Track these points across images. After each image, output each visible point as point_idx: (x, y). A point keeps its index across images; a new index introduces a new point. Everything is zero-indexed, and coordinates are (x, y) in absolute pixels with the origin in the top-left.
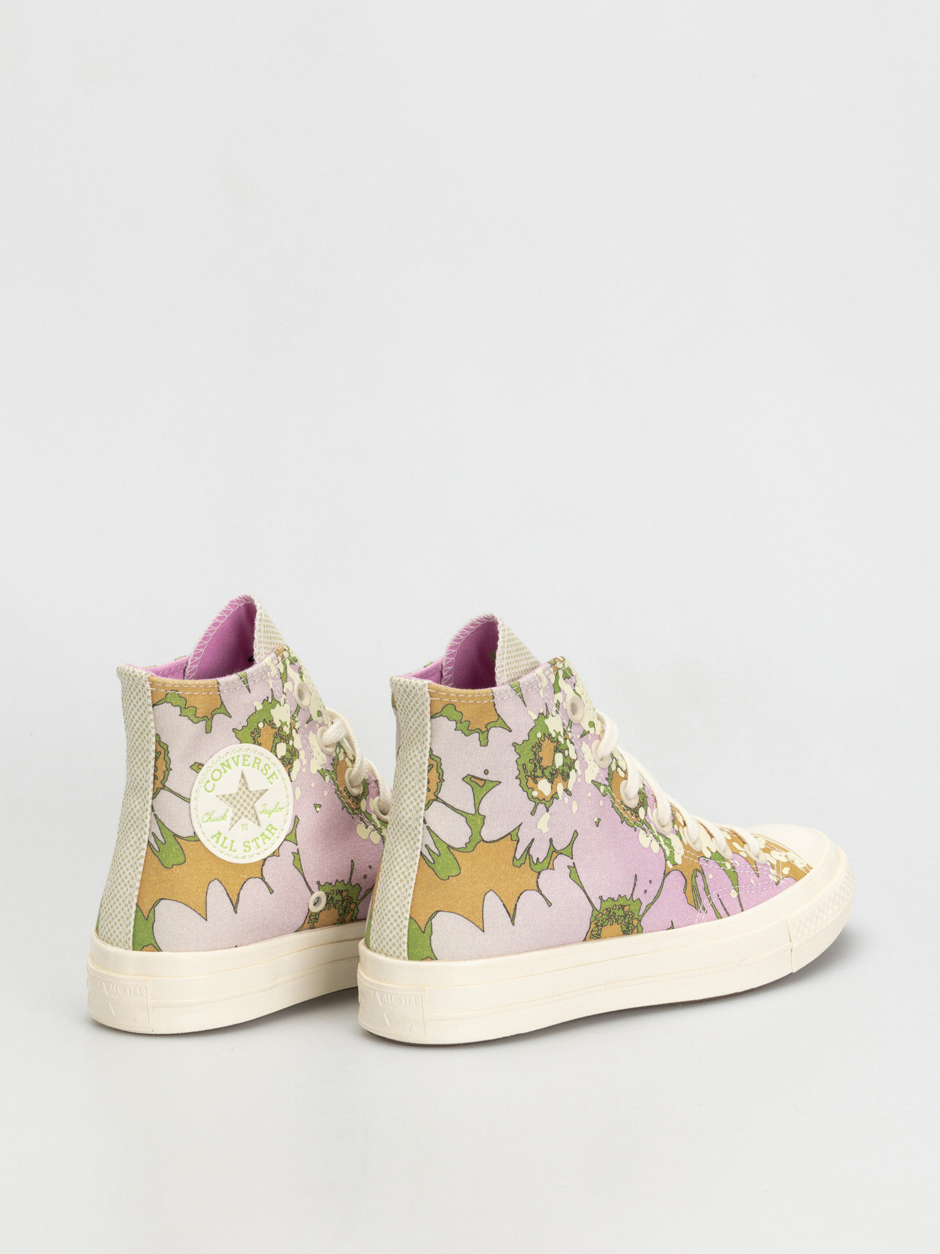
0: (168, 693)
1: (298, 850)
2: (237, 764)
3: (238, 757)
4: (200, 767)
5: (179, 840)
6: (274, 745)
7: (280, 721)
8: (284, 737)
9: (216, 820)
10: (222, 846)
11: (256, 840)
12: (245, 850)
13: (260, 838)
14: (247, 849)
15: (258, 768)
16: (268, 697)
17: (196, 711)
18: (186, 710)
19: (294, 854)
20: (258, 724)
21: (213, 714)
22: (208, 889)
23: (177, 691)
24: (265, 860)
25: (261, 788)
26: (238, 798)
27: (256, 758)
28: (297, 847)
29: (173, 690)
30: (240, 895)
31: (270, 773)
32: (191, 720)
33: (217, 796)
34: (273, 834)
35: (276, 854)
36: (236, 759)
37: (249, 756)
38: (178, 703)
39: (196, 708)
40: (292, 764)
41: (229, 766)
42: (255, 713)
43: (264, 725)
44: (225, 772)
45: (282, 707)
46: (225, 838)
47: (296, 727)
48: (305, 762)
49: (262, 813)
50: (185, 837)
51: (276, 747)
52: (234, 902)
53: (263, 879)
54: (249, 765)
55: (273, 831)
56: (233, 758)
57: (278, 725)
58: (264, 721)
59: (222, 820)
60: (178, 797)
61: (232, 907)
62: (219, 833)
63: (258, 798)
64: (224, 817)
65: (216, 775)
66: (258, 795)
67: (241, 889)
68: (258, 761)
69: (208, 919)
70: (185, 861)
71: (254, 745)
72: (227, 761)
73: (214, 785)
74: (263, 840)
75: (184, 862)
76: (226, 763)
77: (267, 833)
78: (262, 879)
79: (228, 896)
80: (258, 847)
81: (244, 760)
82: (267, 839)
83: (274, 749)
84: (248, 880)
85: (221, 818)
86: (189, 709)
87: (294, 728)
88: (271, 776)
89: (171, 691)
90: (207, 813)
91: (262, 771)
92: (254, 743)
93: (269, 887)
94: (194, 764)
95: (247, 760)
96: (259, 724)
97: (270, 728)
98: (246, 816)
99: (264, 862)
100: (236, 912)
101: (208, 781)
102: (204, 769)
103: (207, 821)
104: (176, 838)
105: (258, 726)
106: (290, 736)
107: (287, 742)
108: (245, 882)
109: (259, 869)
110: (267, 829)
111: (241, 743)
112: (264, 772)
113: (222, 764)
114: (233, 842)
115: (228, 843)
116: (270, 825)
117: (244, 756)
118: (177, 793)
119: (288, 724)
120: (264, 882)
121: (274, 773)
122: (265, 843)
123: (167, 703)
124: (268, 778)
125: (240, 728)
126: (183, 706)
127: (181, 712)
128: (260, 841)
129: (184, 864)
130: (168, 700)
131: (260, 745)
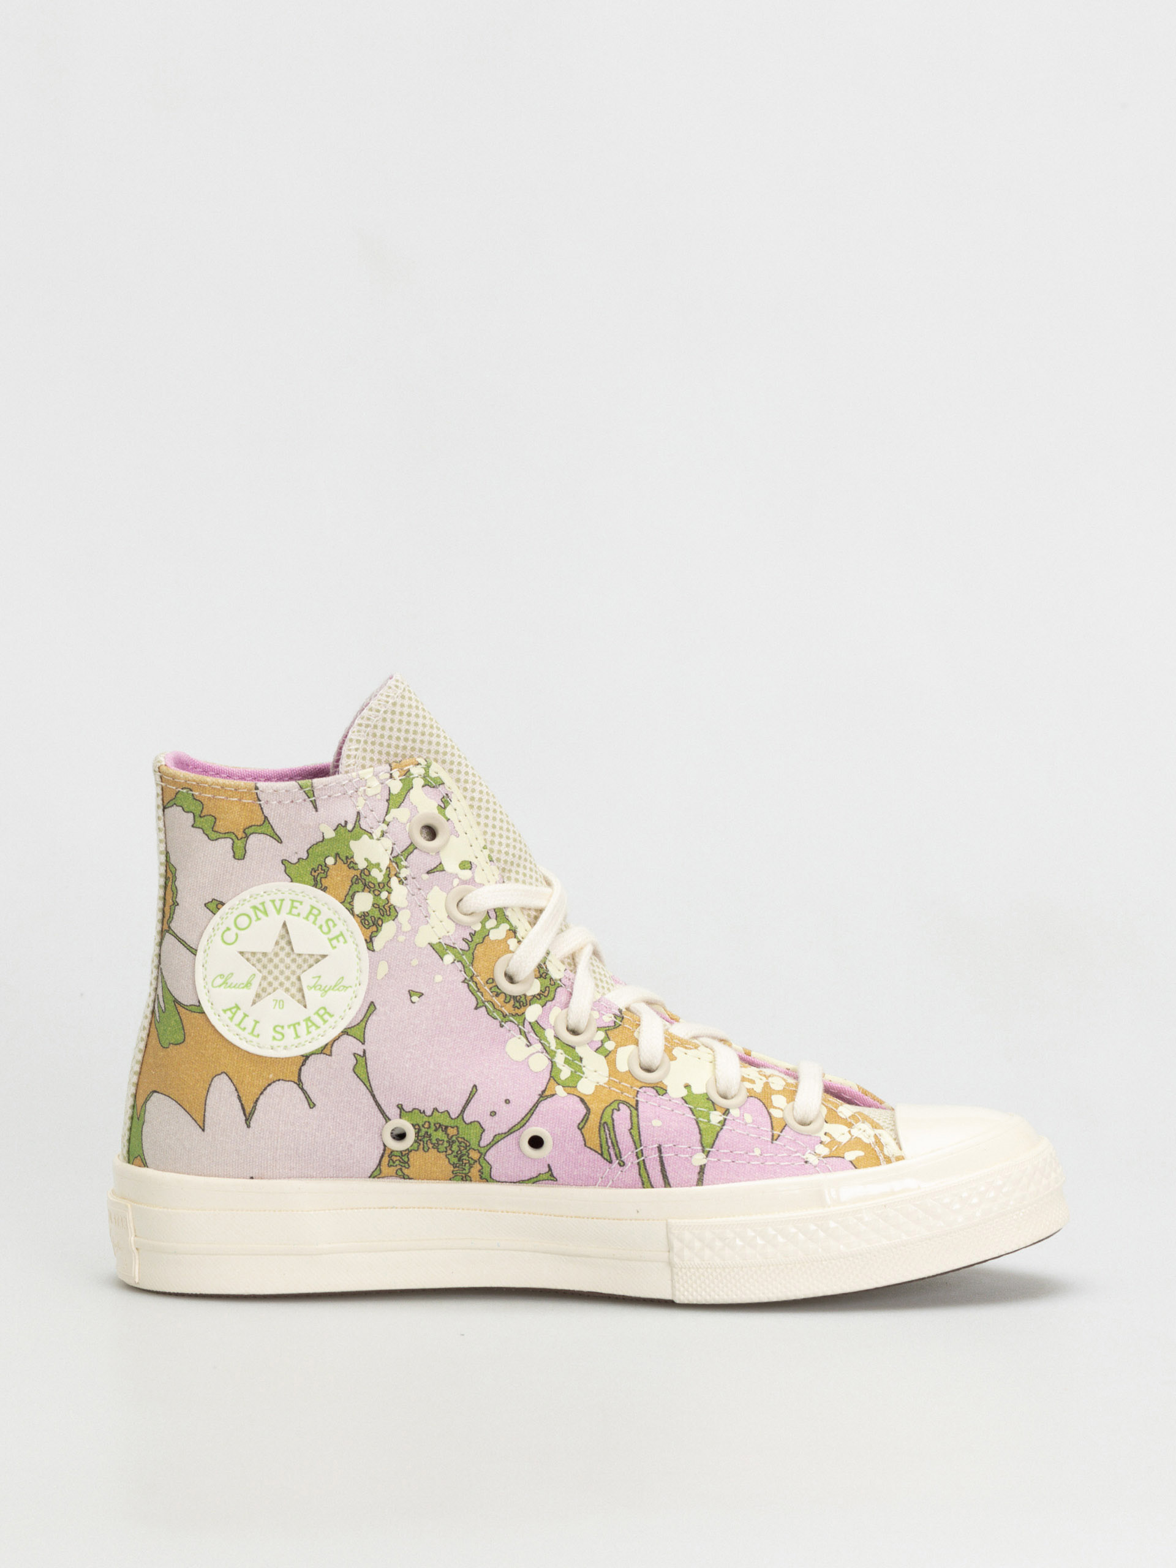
0: (179, 791)
1: (364, 1052)
2: (279, 911)
3: (282, 900)
4: (219, 906)
5: (180, 1009)
6: (351, 893)
7: (366, 859)
8: (372, 886)
9: (234, 987)
10: (239, 1025)
11: (297, 1026)
12: (274, 1038)
13: (303, 1024)
14: (279, 1036)
15: (314, 923)
16: (346, 822)
17: (215, 822)
18: (202, 819)
19: (358, 1057)
20: (325, 859)
21: (248, 831)
22: (210, 1085)
23: (191, 790)
24: (306, 1057)
25: (318, 952)
26: (276, 960)
27: (313, 907)
28: (364, 1047)
29: (185, 788)
30: (258, 1103)
31: (335, 932)
32: (206, 835)
33: (242, 953)
34: (325, 1021)
35: (327, 1051)
36: (278, 903)
37: (301, 903)
38: (192, 808)
39: (215, 818)
40: (381, 926)
41: (266, 913)
42: (322, 841)
43: (336, 860)
44: (258, 919)
45: (374, 841)
46: (246, 1015)
47: (402, 876)
48: (406, 927)
49: (311, 988)
50: (187, 1006)
51: (353, 897)
52: (248, 1110)
53: (299, 1083)
54: (299, 915)
55: (326, 1017)
56: (273, 901)
57: (362, 865)
58: (337, 855)
59: (243, 988)
60: (184, 945)
61: (244, 1118)
62: (237, 1007)
63: (311, 966)
64: (248, 985)
65: (243, 921)
66: (311, 961)
67: (262, 1093)
68: (315, 912)
69: (206, 1128)
70: (184, 1040)
71: (314, 889)
72: (263, 904)
73: (237, 934)
74: (308, 1027)
75: (183, 1042)
76: (261, 907)
77: (317, 1019)
78: (298, 1085)
79: (240, 1101)
80: (297, 1036)
81: (293, 907)
82: (313, 1028)
83: (349, 899)
84: (274, 1082)
85: (242, 986)
86: (206, 818)
87: (395, 875)
88: (337, 938)
89: (182, 789)
90: (221, 975)
91: (321, 927)
92: (315, 886)
93: (308, 1097)
94: (211, 902)
95: (296, 908)
96: (327, 859)
97: (345, 867)
98: (287, 990)
99: (305, 1061)
100: (249, 1126)
101: (228, 929)
102: (224, 909)
103: (220, 986)
104: (177, 1004)
105: (325, 861)
106: (386, 885)
107: (377, 893)
108: (269, 1085)
109: (295, 1069)
110: (317, 1013)
111: (292, 881)
112: (325, 929)
113: (255, 908)
114: (257, 1022)
115: (249, 1023)
116: (324, 1008)
117: (293, 901)
118: (183, 941)
119: (384, 867)
120: (302, 1089)
121: (342, 934)
122: (309, 1032)
123: (177, 806)
124: (330, 940)
125: (295, 860)
126: (198, 813)
127: (194, 821)
128: (302, 1029)
129: (183, 1044)
130: (178, 802)
131: (324, 889)
